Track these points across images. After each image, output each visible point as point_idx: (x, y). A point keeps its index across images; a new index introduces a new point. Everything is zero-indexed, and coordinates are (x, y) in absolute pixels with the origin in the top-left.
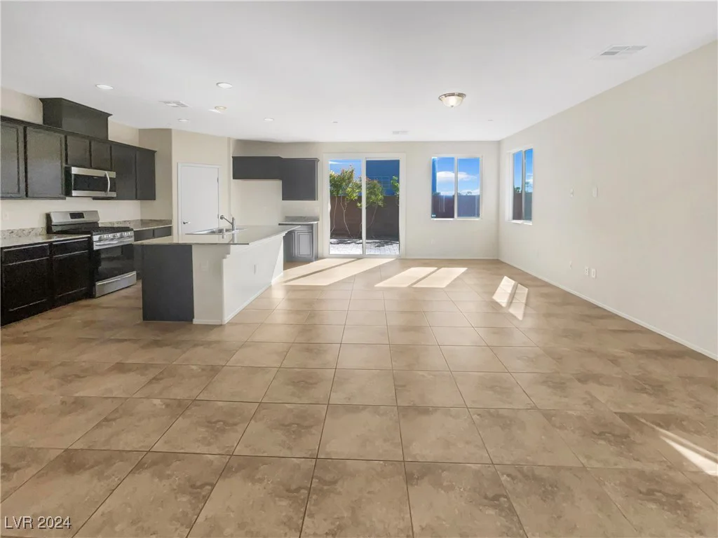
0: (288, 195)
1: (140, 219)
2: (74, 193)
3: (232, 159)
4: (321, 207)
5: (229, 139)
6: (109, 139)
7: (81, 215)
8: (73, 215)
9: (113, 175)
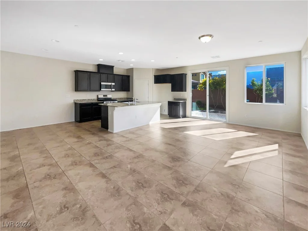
0: (174, 89)
1: (126, 97)
2: (102, 89)
3: (154, 76)
4: (188, 95)
5: (153, 69)
6: (114, 73)
7: (107, 96)
8: (104, 96)
9: (114, 84)
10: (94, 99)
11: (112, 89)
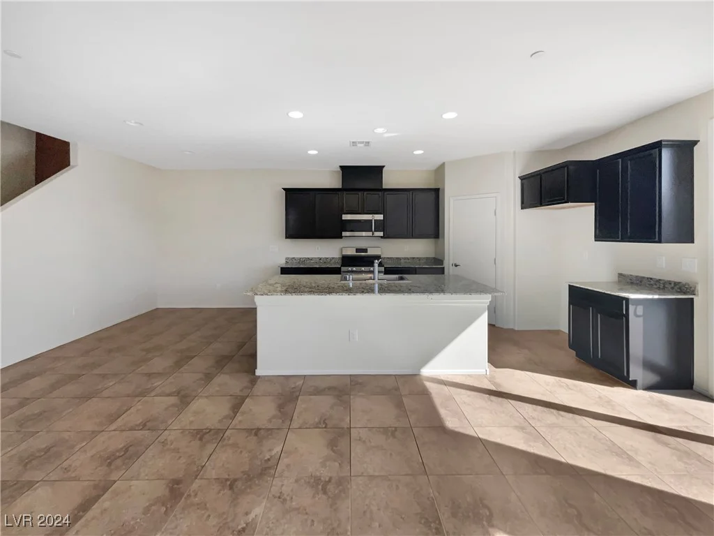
2: (344, 234)
5: (515, 152)
6: (384, 187)
7: (365, 251)
8: (358, 250)
9: (380, 217)
10: (333, 258)
11: (375, 231)
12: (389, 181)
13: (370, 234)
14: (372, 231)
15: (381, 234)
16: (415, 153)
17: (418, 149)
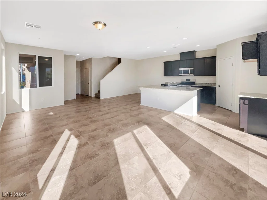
6: (196, 58)
7: (189, 80)
8: (187, 80)
9: (192, 69)
11: (190, 73)
12: (198, 56)
13: (188, 74)
14: (189, 73)
15: (193, 74)
16: (196, 46)
17: (197, 45)
